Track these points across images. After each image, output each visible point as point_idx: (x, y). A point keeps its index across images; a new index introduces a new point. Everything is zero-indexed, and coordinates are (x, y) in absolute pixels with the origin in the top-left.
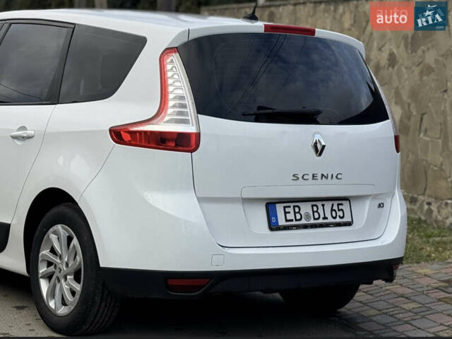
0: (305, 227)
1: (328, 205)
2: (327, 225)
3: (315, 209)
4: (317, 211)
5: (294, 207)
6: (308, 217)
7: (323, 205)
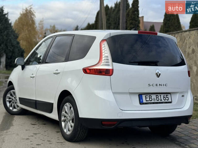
0: (154, 103)
1: (162, 96)
2: (162, 103)
3: (157, 97)
5: (149, 96)
6: (154, 100)
7: (160, 96)
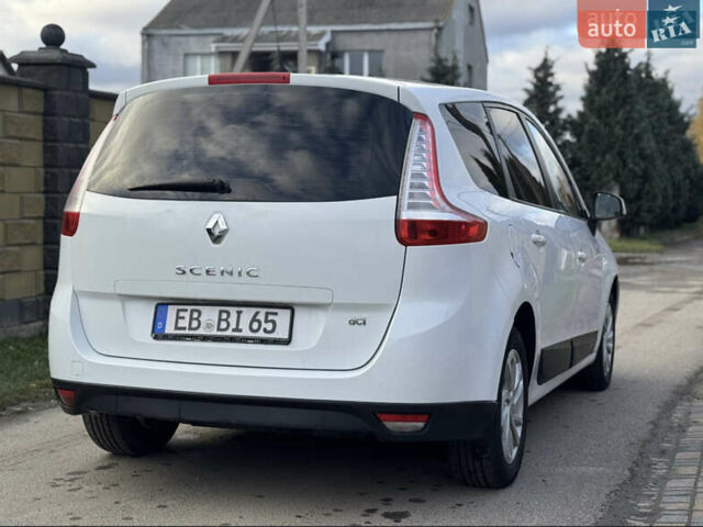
0: (205, 338)
1: (248, 314)
2: (241, 340)
3: (224, 316)
4: (226, 320)
5: (192, 311)
6: (210, 326)
7: (239, 313)
